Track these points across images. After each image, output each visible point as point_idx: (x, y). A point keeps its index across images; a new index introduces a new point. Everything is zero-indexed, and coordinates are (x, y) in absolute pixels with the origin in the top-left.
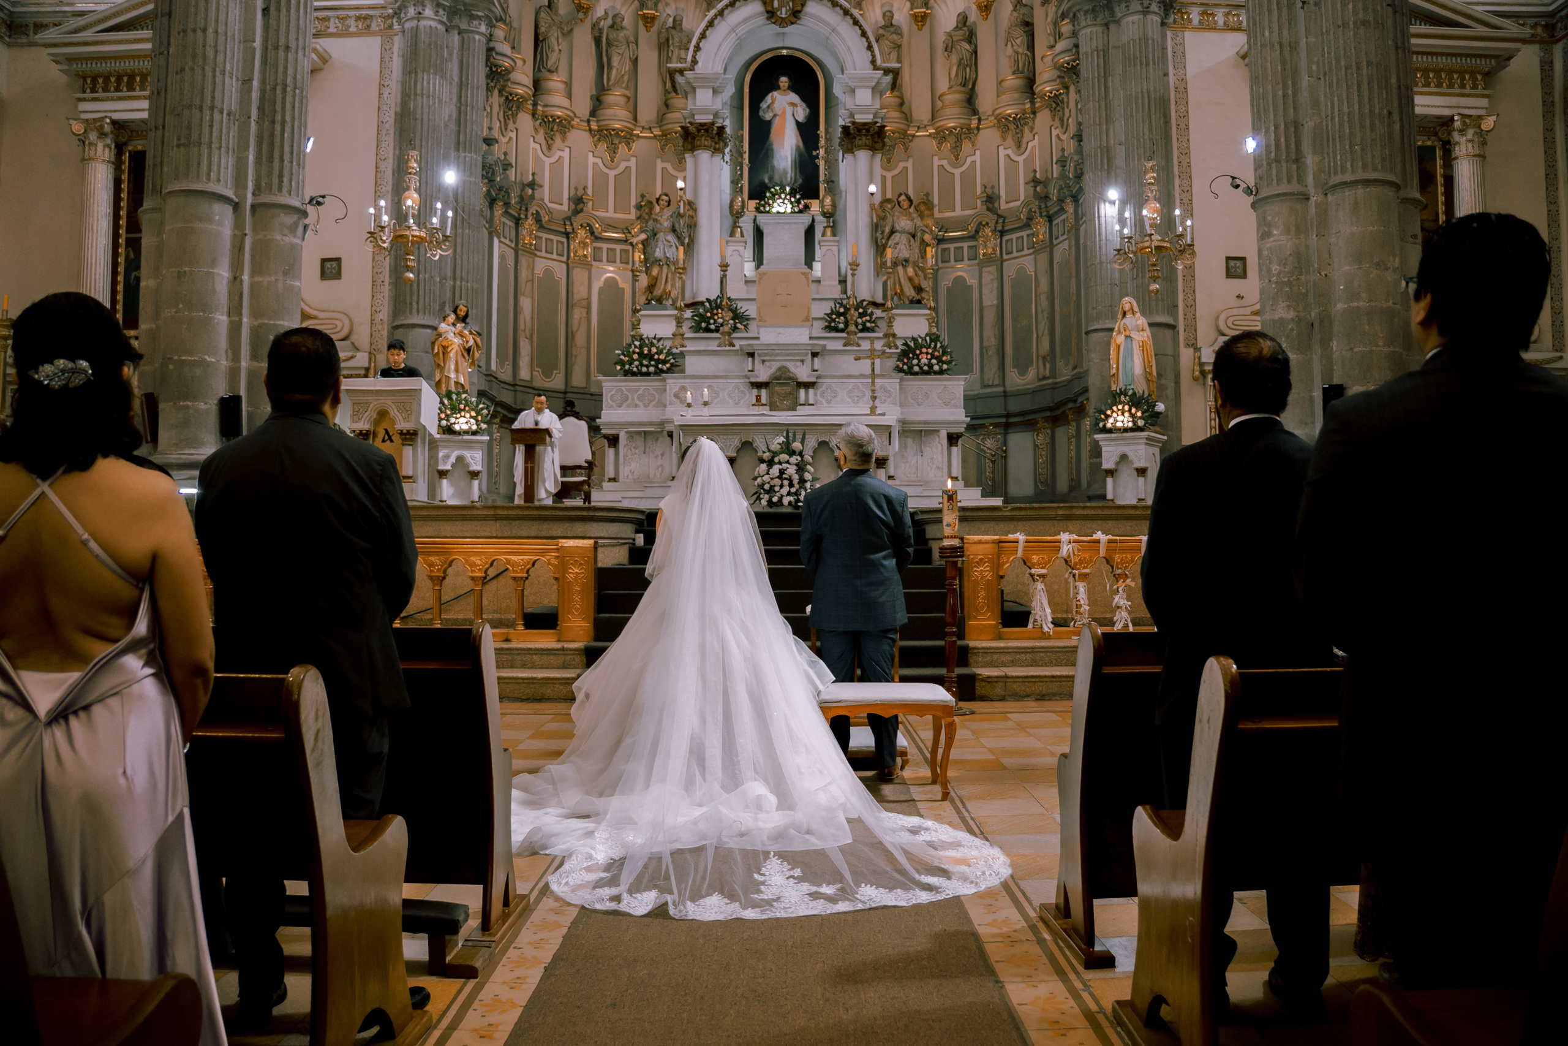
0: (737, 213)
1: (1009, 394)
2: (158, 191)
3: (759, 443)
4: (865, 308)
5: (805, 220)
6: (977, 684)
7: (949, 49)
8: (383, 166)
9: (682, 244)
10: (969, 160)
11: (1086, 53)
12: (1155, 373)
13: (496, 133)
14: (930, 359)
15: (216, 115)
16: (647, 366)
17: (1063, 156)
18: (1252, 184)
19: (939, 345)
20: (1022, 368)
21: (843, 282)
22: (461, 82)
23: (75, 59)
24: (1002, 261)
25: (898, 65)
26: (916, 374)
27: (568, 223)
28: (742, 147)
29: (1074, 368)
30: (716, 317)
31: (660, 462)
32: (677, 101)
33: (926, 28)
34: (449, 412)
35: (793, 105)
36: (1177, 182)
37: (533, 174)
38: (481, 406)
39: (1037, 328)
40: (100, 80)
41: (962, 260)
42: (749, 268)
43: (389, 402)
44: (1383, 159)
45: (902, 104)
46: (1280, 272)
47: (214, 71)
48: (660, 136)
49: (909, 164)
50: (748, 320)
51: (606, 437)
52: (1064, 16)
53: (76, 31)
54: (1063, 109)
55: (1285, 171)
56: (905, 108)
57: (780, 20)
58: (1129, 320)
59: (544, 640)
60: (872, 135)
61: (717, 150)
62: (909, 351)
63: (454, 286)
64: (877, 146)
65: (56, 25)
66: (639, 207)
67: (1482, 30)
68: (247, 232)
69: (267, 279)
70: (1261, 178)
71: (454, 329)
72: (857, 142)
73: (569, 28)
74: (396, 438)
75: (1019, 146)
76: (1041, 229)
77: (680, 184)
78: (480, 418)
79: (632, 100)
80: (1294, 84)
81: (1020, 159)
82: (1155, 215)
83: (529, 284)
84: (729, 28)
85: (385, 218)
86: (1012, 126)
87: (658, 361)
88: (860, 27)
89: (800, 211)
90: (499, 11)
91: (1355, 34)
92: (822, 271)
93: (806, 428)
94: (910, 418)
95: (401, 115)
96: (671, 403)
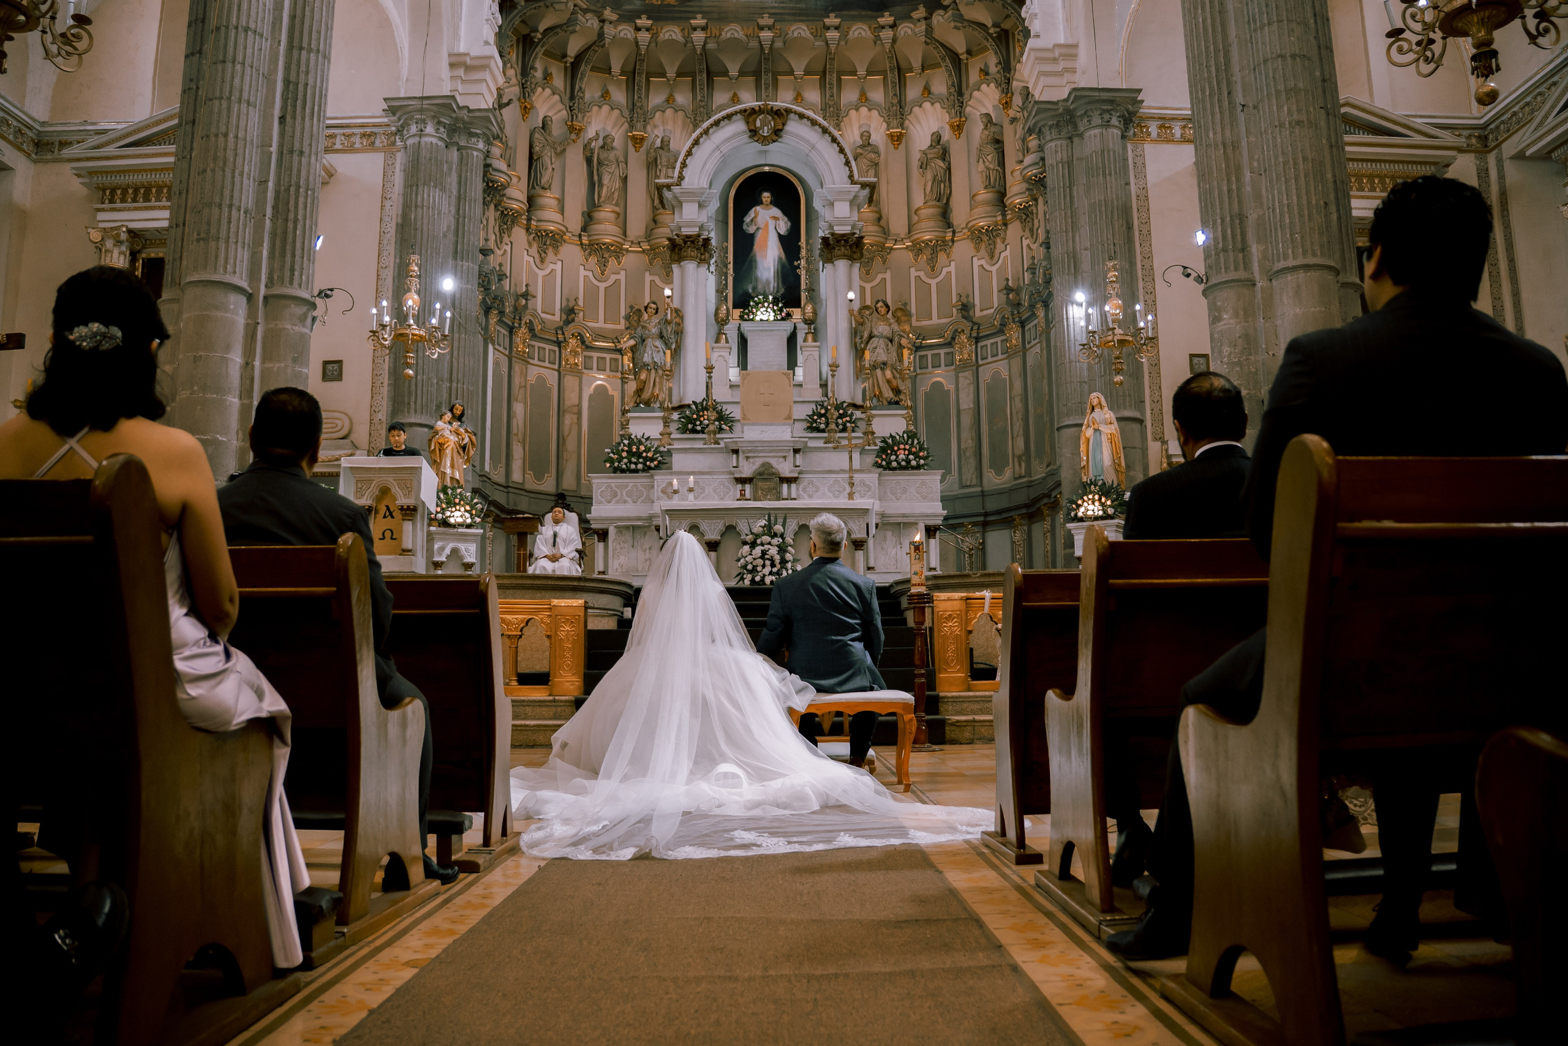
0: (722, 320)
1: (985, 493)
2: (176, 283)
3: (743, 527)
4: (844, 410)
5: (788, 326)
6: (947, 728)
7: (924, 167)
8: (384, 273)
9: (670, 348)
10: (945, 270)
11: (1052, 165)
12: (1123, 464)
13: (491, 244)
14: (908, 455)
15: (234, 212)
16: (636, 464)
17: (1033, 264)
18: (1202, 272)
19: (916, 442)
20: (999, 468)
21: (824, 386)
22: (460, 195)
23: (96, 173)
24: (978, 366)
25: (874, 180)
26: (894, 469)
27: (560, 332)
28: (727, 258)
29: (1048, 466)
30: (702, 419)
31: (647, 556)
33: (902, 147)
34: (444, 506)
35: (776, 218)
36: (1141, 284)
37: (527, 285)
38: (475, 501)
39: (1012, 429)
40: (119, 192)
41: (940, 366)
42: (734, 374)
43: (391, 480)
44: (1322, 246)
45: (880, 219)
46: (1230, 354)
47: (234, 172)
48: (648, 250)
49: (888, 276)
50: (732, 421)
51: (596, 532)
52: (1030, 131)
53: (98, 147)
54: (1033, 220)
55: (1232, 259)
56: (883, 223)
57: (762, 139)
58: (1098, 414)
59: (537, 693)
60: (850, 246)
61: (703, 261)
62: (888, 447)
63: (450, 388)
64: (855, 256)
65: (79, 142)
66: (627, 318)
67: (1419, 139)
68: (259, 321)
69: (277, 365)
70: (1210, 267)
71: (450, 427)
72: (836, 252)
73: (562, 148)
74: (397, 514)
75: (992, 257)
76: (1014, 334)
77: (668, 293)
78: (474, 512)
79: (621, 216)
80: (1238, 180)
81: (994, 269)
82: (1118, 311)
83: (522, 391)
84: (714, 146)
85: (387, 319)
86: (985, 238)
87: (646, 459)
88: (838, 144)
89: (783, 319)
90: (495, 129)
91: (1291, 133)
92: (804, 375)
93: (787, 512)
94: (889, 511)
95: (402, 226)
96: (658, 499)
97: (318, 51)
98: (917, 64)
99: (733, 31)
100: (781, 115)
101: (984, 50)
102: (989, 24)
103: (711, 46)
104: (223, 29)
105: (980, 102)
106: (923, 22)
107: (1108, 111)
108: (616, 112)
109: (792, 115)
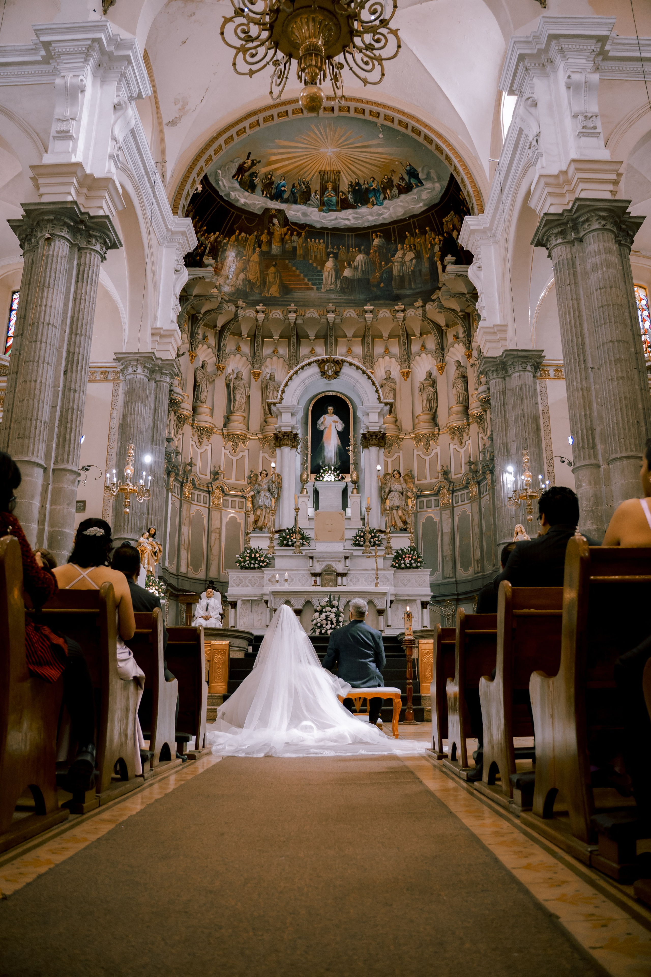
0: (305, 481)
1: (459, 582)
3: (315, 602)
4: (375, 533)
5: (342, 485)
7: (422, 391)
8: (111, 451)
9: (274, 497)
10: (434, 451)
11: (494, 393)
13: (172, 436)
14: (411, 560)
15: (38, 423)
16: (254, 564)
17: (485, 448)
18: (571, 460)
19: (416, 552)
20: (465, 566)
21: (363, 519)
22: (155, 408)
24: (453, 507)
25: (393, 400)
26: (403, 568)
27: (210, 485)
28: (308, 445)
29: (494, 566)
30: (292, 538)
31: (260, 617)
32: (271, 420)
33: (409, 379)
35: (336, 422)
36: (545, 461)
37: (191, 458)
38: (161, 584)
39: (473, 544)
41: (431, 507)
42: (311, 511)
44: (636, 445)
45: (396, 421)
46: (587, 505)
47: (39, 401)
48: (262, 438)
49: (401, 454)
50: (310, 540)
51: (230, 603)
52: (481, 373)
54: (484, 422)
55: (587, 453)
56: (398, 423)
57: (328, 377)
58: (520, 536)
60: (379, 438)
61: (293, 446)
62: (399, 557)
63: (148, 518)
64: (381, 444)
66: (250, 478)
68: (50, 483)
69: (59, 507)
70: (575, 457)
71: (148, 541)
72: (370, 442)
73: (213, 379)
75: (461, 444)
76: (474, 489)
77: (273, 465)
80: (590, 409)
81: (462, 451)
82: (529, 479)
83: (187, 519)
84: (301, 381)
85: (115, 480)
86: (457, 433)
87: (260, 561)
88: (372, 380)
89: (339, 480)
90: (176, 371)
91: (618, 384)
92: (352, 513)
93: (340, 594)
94: (400, 593)
95: (122, 425)
96: (267, 584)
97: (86, 335)
98: (417, 332)
99: (312, 313)
100: (339, 363)
101: (456, 324)
102: (458, 310)
103: (299, 321)
104: (36, 324)
105: (454, 354)
106: (421, 309)
107: (525, 362)
108: (244, 358)
109: (345, 364)
